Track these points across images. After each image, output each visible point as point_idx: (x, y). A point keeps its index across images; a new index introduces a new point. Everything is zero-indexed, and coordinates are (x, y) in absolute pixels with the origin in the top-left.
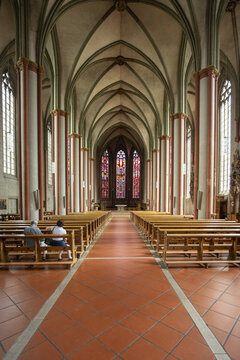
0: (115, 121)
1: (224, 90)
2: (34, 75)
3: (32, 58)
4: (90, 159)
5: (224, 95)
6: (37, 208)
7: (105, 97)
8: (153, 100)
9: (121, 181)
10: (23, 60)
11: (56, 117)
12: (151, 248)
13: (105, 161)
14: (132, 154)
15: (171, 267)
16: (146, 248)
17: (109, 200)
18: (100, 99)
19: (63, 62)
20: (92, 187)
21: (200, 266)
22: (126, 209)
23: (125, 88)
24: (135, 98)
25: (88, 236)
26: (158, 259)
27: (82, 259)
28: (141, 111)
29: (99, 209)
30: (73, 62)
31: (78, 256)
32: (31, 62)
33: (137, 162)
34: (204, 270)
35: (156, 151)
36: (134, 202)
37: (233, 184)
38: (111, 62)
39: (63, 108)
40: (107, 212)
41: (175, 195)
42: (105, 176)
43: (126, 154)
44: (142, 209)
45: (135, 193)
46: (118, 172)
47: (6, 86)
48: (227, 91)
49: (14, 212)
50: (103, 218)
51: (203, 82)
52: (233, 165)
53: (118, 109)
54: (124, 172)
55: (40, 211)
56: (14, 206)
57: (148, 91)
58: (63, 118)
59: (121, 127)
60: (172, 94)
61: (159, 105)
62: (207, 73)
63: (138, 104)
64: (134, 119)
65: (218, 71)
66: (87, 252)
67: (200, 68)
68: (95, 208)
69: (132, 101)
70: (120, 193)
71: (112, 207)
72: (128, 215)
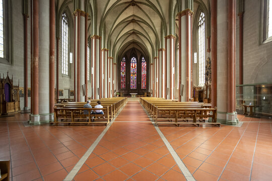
0: (130, 39)
1: (200, 19)
2: (83, 18)
3: (83, 9)
4: (113, 64)
5: (200, 21)
6: (84, 95)
7: (123, 25)
8: (154, 26)
9: (133, 77)
10: (78, 11)
11: (94, 40)
12: (150, 117)
13: (123, 64)
14: (141, 59)
15: (159, 126)
16: (150, 120)
17: (125, 90)
18: (120, 26)
19: (98, 7)
20: (114, 82)
21: (176, 125)
22: (137, 96)
23: (136, 19)
24: (142, 25)
25: (115, 110)
26: (153, 123)
27: (112, 122)
28: (147, 33)
29: (119, 96)
30: (104, 7)
31: (110, 120)
32: (82, 11)
33: (144, 65)
34: (177, 127)
35: (156, 58)
36: (142, 91)
37: (206, 79)
38: (127, 5)
39: (98, 34)
40: (125, 98)
41: (168, 87)
42: (123, 74)
43: (137, 60)
44: (148, 96)
45: (143, 86)
46: (132, 72)
47: (64, 21)
48: (202, 19)
49: (67, 98)
50: (122, 102)
51: (183, 18)
52: (206, 67)
53: (132, 32)
54: (136, 71)
55: (86, 97)
56: (67, 94)
57: (151, 21)
58: (98, 40)
59: (134, 42)
60: (166, 24)
61: (158, 29)
62: (186, 13)
63: (144, 28)
64: (142, 38)
65: (192, 11)
66: (115, 119)
67: (181, 11)
68: (116, 95)
69: (141, 26)
70: (133, 85)
71: (128, 95)
72: (138, 100)
